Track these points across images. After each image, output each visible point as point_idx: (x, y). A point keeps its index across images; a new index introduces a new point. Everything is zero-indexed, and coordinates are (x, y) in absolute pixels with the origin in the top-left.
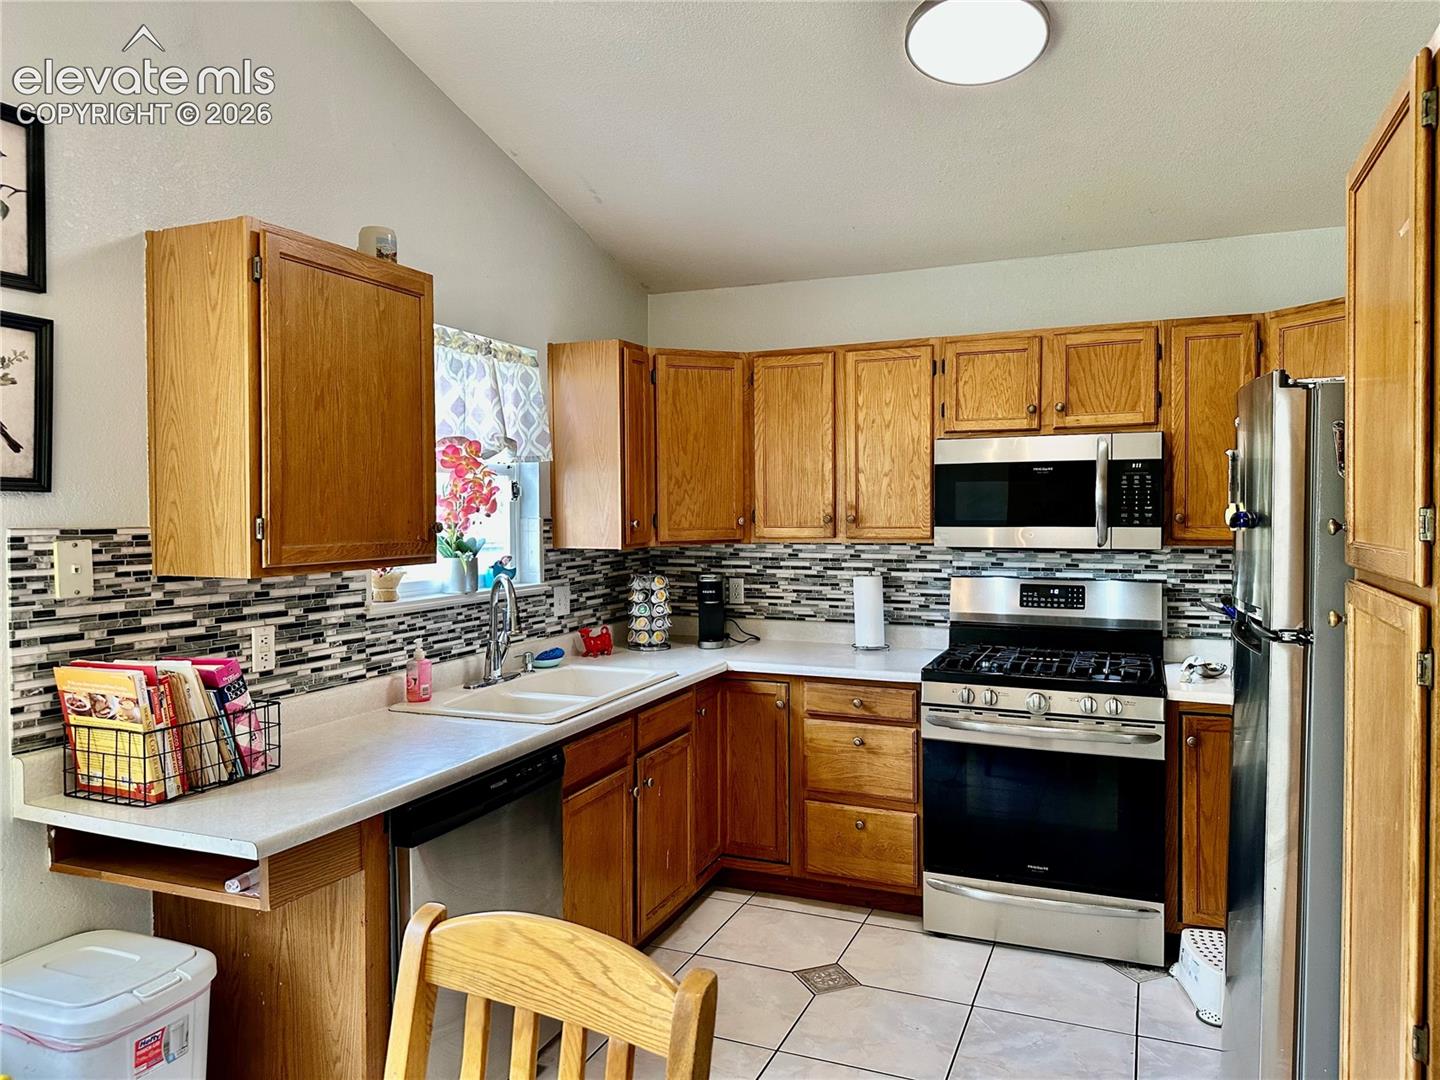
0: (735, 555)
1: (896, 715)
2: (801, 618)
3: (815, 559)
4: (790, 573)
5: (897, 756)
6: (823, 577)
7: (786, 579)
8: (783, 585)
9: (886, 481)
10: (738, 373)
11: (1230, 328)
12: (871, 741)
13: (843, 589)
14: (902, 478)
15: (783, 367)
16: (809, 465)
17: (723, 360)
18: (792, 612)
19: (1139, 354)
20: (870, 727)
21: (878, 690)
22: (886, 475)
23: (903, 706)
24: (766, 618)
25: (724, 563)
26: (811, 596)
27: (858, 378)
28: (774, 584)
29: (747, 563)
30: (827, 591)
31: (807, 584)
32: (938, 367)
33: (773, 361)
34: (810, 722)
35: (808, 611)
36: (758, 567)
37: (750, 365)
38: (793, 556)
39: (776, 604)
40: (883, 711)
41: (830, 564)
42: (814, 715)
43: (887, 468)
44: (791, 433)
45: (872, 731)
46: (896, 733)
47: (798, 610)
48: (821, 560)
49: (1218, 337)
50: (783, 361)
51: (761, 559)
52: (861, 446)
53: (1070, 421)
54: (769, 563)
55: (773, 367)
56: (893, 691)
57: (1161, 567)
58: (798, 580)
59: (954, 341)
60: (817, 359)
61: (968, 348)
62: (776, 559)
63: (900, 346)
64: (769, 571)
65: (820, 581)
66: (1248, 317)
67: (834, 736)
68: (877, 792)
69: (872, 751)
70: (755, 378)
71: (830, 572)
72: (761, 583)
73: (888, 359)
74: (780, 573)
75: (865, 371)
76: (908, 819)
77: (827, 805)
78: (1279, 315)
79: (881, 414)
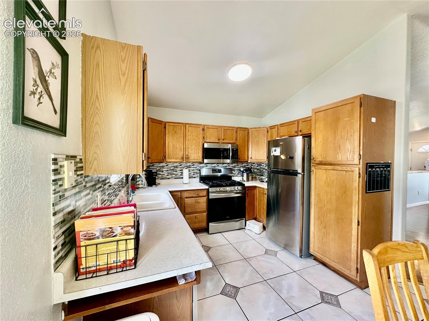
0: (153, 166)
1: (203, 195)
2: (169, 178)
3: (172, 166)
4: (166, 169)
5: (204, 203)
6: (174, 170)
7: (165, 170)
8: (165, 172)
9: (194, 150)
10: (163, 126)
11: (245, 129)
12: (199, 201)
13: (178, 172)
14: (197, 150)
15: (172, 125)
16: (178, 146)
17: (160, 122)
18: (167, 177)
19: (233, 132)
20: (198, 198)
21: (200, 191)
22: (194, 149)
23: (205, 193)
24: (161, 179)
25: (150, 167)
26: (171, 174)
27: (188, 130)
28: (162, 172)
29: (156, 167)
30: (175, 173)
31: (170, 171)
32: (203, 130)
33: (170, 124)
34: (186, 199)
35: (170, 177)
36: (159, 168)
37: (165, 123)
38: (167, 165)
39: (163, 176)
40: (201, 194)
41: (175, 167)
42: (186, 198)
43: (194, 148)
44: (174, 140)
45: (199, 199)
46: (203, 199)
47: (168, 177)
48: (173, 166)
49: (243, 130)
50: (172, 124)
51: (159, 166)
52: (189, 143)
53: (224, 141)
54: (161, 167)
55: (170, 125)
56: (203, 191)
57: (230, 166)
58: (168, 171)
59: (206, 125)
60: (180, 125)
61: (209, 127)
62: (163, 166)
63: (196, 125)
64: (161, 169)
65: (173, 170)
66: (246, 128)
67: (191, 201)
68: (199, 210)
69: (199, 203)
70: (166, 127)
71: (175, 169)
72: (159, 172)
73: (194, 127)
74: (164, 169)
75: (190, 128)
76: (205, 214)
77: (189, 215)
78: (251, 128)
79: (193, 137)
